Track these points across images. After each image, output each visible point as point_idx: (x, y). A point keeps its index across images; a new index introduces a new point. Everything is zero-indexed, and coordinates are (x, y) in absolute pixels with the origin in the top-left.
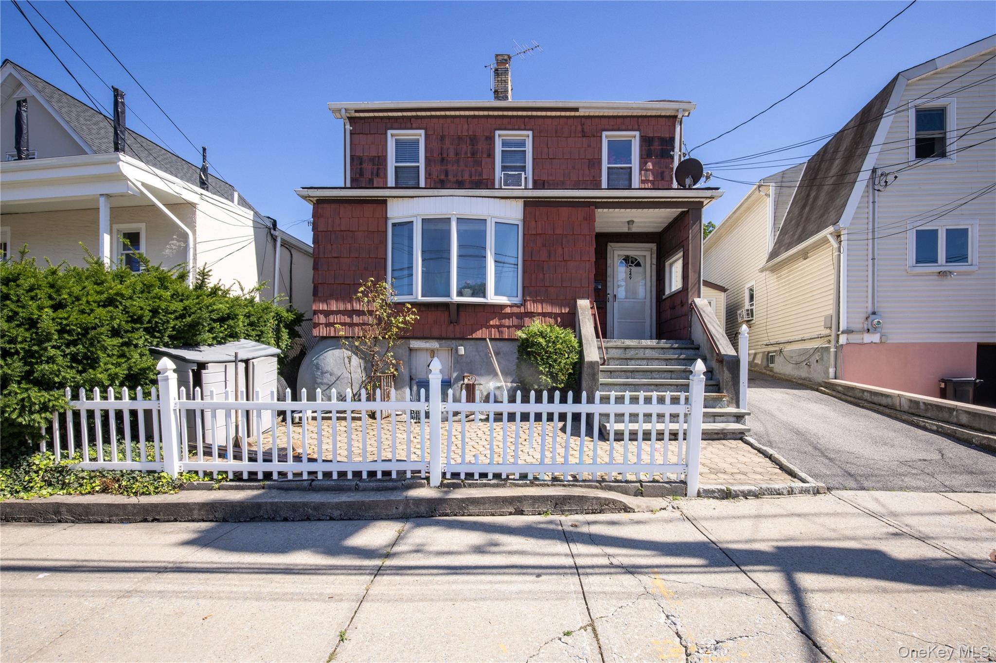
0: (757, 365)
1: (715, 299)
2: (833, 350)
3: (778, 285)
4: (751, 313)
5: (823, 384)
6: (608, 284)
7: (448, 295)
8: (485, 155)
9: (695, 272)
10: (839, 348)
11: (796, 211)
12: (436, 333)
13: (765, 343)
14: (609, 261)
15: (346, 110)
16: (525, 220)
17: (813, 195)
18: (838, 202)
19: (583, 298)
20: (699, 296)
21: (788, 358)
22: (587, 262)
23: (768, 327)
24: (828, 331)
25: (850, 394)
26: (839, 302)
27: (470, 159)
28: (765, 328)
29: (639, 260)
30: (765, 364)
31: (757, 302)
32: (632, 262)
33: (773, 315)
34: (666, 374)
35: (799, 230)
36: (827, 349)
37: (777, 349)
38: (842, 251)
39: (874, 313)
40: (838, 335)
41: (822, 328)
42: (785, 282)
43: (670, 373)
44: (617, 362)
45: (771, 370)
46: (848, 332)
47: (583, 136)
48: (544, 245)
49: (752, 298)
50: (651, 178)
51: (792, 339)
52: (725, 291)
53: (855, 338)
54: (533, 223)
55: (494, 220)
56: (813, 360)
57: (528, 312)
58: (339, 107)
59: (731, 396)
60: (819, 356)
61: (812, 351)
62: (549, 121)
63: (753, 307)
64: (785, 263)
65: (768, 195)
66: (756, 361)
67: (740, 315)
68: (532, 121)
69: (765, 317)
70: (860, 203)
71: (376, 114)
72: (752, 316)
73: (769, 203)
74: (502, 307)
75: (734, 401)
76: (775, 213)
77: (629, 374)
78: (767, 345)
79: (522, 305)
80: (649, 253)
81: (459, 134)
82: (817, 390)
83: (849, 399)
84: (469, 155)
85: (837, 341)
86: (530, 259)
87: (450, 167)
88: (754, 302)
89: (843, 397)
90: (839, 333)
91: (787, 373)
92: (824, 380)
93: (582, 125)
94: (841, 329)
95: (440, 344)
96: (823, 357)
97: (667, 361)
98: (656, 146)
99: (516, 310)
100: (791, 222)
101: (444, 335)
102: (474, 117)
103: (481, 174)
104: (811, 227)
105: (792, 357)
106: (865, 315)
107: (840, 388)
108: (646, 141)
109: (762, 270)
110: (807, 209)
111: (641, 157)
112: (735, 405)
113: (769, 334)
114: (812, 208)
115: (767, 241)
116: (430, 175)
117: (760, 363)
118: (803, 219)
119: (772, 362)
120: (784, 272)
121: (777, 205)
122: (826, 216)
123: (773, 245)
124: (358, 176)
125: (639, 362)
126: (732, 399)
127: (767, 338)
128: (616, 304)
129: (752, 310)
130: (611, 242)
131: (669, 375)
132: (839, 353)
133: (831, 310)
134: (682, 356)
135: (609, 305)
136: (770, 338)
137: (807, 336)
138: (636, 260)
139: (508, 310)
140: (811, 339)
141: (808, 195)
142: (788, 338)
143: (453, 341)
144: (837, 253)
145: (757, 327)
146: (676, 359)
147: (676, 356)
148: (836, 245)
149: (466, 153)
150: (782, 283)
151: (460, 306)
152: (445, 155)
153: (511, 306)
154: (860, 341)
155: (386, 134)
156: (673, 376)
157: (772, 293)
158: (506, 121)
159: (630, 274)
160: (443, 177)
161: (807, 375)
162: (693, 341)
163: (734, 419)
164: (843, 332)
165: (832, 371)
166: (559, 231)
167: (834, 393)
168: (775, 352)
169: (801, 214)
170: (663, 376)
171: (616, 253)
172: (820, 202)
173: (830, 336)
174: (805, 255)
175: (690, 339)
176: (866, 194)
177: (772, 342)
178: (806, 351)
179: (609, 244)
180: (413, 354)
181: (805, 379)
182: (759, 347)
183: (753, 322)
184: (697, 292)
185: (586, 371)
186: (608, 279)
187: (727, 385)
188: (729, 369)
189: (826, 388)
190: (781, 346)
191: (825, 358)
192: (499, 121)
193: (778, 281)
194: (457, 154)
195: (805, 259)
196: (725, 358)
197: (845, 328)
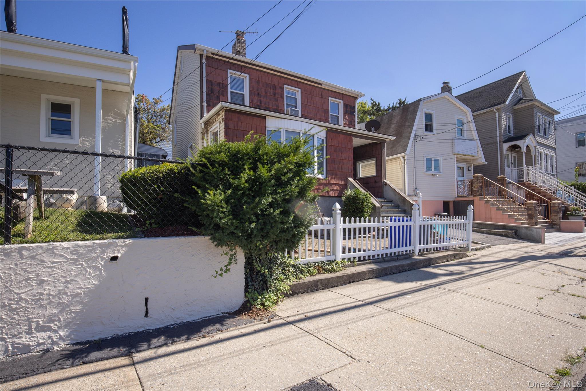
8: (279, 97)
9: (384, 169)
15: (207, 51)
16: (326, 138)
19: (349, 177)
22: (351, 161)
26: (405, 184)
27: (272, 97)
38: (405, 164)
39: (416, 189)
47: (322, 97)
50: (347, 123)
54: (330, 140)
55: (317, 136)
57: (329, 183)
58: (203, 48)
62: (308, 86)
68: (301, 84)
70: (412, 145)
71: (222, 59)
74: (320, 180)
79: (327, 179)
81: (267, 82)
84: (272, 95)
87: (262, 99)
93: (322, 92)
98: (349, 109)
102: (274, 75)
103: (278, 106)
106: (413, 189)
108: (345, 106)
111: (344, 113)
116: (252, 101)
124: (210, 93)
134: (393, 205)
144: (403, 164)
148: (403, 161)
149: (270, 93)
152: (260, 92)
153: (323, 180)
155: (227, 71)
158: (289, 81)
160: (259, 103)
162: (386, 198)
166: (340, 146)
175: (384, 197)
176: (413, 142)
192: (286, 80)
194: (266, 93)
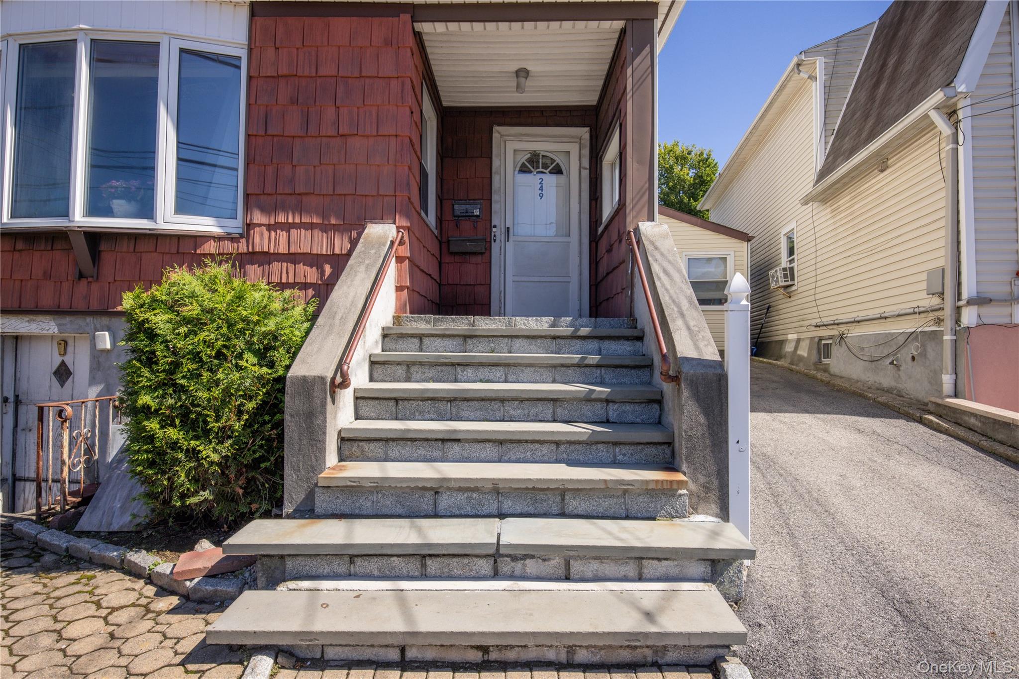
0: (801, 358)
1: (732, 253)
2: (948, 337)
3: (835, 223)
4: (790, 273)
5: (931, 407)
6: (495, 207)
7: (65, 213)
9: (640, 162)
10: (962, 333)
11: (863, 96)
12: (47, 299)
13: (814, 322)
14: (496, 163)
16: (252, 46)
17: (891, 62)
18: (948, 50)
19: (379, 218)
20: (651, 218)
21: (854, 351)
22: (393, 140)
23: (817, 297)
24: (935, 301)
25: (1000, 436)
26: (958, 243)
28: (812, 298)
29: (558, 161)
30: (814, 357)
31: (800, 256)
32: (545, 166)
33: (826, 275)
34: (540, 406)
35: (871, 122)
36: (935, 336)
37: (836, 333)
38: (961, 141)
40: (958, 309)
41: (924, 294)
42: (846, 217)
43: (550, 405)
44: (431, 373)
45: (826, 370)
46: (979, 301)
48: (294, 101)
49: (791, 251)
51: (861, 315)
52: (749, 240)
53: (995, 314)
54: (270, 53)
55: (177, 44)
56: (905, 355)
57: (254, 253)
59: (702, 479)
60: (917, 348)
61: (901, 340)
63: (795, 265)
64: (845, 184)
65: (813, 78)
66: (799, 352)
67: (773, 277)
69: (814, 279)
70: (994, 45)
72: (793, 279)
73: (816, 91)
74: (198, 239)
75: (713, 496)
76: (826, 106)
77: (444, 407)
78: (817, 326)
79: (241, 236)
80: (577, 146)
82: (921, 421)
83: (1001, 449)
85: (958, 321)
86: (262, 132)
88: (795, 256)
89: (985, 443)
90: (961, 303)
91: (854, 377)
92: (933, 399)
94: (965, 296)
95: (59, 325)
96: (925, 350)
97: (557, 371)
99: (228, 247)
100: (854, 114)
101: (64, 305)
104: (891, 111)
105: (862, 349)
107: (973, 420)
109: (806, 201)
110: (883, 87)
112: (714, 508)
113: (820, 308)
114: (892, 81)
115: (814, 153)
117: (806, 355)
118: (877, 103)
119: (828, 356)
120: (844, 201)
121: (829, 92)
122: (922, 84)
123: (824, 158)
125: (485, 372)
126: (707, 488)
127: (817, 315)
128: (510, 246)
129: (792, 269)
130: (500, 125)
131: (548, 410)
132: (962, 344)
133: (941, 259)
134: (594, 359)
135: (495, 248)
136: (822, 314)
137: (889, 310)
138: (553, 161)
139: (211, 247)
140: (899, 315)
141: (884, 66)
142: (855, 315)
143: (89, 319)
144: (951, 146)
145: (800, 296)
146: (578, 366)
147: (576, 357)
148: (947, 132)
150: (841, 219)
151: (94, 238)
153: (219, 239)
154: (1006, 320)
156: (559, 411)
157: (824, 238)
159: (541, 189)
161: (893, 384)
162: (635, 320)
163: (700, 569)
164: (970, 302)
165: (947, 380)
166: (327, 70)
167: (961, 432)
168: (831, 338)
169: (871, 98)
170: (533, 411)
171: (511, 146)
172: (907, 67)
173: (941, 309)
174: (881, 162)
175: (631, 314)
176: (1007, 28)
177: (826, 320)
178: (889, 339)
179: (496, 128)
180: (24, 347)
181: (889, 391)
182: (804, 329)
183: (794, 288)
184: (646, 209)
185: (291, 403)
186: (495, 197)
187: (691, 450)
188: (697, 397)
189: (940, 416)
190: (842, 328)
191: (931, 354)
193: (833, 217)
195: (882, 171)
196: (686, 369)
197: (974, 294)
